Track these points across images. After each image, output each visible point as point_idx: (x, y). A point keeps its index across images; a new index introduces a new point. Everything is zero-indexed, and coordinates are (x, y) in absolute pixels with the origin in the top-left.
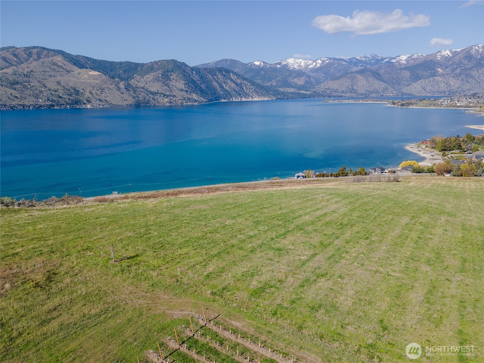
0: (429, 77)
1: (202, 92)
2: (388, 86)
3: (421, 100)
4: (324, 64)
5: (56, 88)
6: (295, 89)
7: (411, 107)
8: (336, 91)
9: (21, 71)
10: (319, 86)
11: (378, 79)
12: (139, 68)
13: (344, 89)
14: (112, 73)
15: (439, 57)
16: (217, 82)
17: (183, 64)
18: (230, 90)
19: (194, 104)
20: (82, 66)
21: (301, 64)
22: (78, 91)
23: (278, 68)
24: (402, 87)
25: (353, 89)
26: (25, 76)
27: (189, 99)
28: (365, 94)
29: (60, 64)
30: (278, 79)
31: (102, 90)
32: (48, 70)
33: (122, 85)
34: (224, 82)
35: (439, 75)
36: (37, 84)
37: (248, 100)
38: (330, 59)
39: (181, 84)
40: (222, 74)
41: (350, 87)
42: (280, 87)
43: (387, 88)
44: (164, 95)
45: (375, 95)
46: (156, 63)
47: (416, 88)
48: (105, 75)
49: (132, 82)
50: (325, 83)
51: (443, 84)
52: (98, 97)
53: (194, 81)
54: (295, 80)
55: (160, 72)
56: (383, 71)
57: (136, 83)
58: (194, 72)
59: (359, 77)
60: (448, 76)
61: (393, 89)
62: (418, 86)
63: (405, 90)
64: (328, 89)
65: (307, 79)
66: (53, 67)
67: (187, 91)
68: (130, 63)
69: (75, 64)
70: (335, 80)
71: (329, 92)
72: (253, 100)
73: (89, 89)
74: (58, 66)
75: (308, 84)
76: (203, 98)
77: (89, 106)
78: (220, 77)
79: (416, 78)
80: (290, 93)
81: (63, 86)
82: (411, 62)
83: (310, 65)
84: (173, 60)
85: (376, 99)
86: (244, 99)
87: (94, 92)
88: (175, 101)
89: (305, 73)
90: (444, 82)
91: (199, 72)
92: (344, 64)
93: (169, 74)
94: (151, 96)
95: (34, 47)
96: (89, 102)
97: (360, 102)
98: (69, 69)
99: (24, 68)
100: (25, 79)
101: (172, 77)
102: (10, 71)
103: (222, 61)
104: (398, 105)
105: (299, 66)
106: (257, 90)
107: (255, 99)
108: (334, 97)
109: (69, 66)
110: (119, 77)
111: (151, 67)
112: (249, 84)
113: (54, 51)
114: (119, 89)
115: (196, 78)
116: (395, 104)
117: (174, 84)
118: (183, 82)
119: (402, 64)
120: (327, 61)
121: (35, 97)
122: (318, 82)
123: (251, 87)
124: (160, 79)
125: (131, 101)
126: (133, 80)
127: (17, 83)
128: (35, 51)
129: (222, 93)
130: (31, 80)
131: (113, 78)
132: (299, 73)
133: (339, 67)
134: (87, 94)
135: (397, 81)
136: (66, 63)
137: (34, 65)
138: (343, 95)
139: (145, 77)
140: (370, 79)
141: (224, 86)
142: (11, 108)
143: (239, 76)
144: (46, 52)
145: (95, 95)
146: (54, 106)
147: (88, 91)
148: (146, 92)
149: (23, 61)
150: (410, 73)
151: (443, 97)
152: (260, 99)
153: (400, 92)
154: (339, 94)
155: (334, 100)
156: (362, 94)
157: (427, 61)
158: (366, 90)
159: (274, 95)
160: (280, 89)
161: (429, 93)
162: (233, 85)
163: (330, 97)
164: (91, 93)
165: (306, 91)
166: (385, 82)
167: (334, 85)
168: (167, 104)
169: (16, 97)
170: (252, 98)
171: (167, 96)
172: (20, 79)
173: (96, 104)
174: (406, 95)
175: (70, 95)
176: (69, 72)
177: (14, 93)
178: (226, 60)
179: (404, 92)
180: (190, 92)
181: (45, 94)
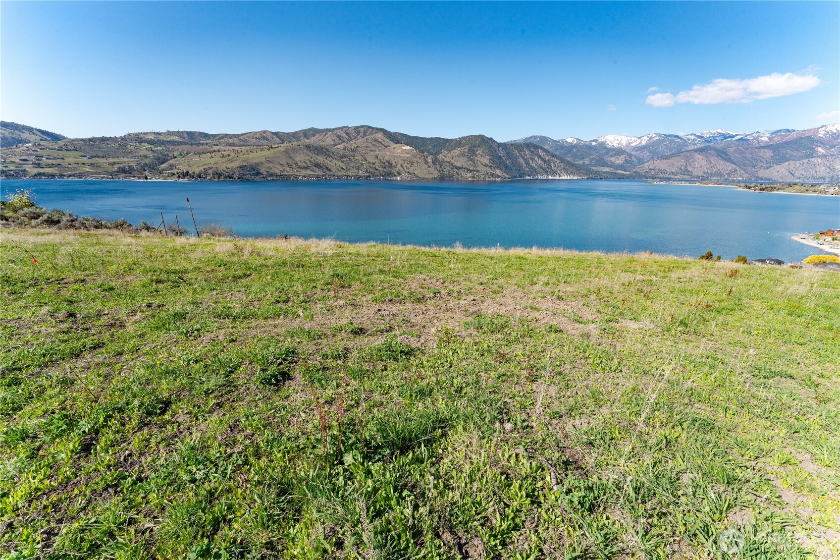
0: (802, 158)
1: (506, 168)
2: (738, 168)
3: (790, 185)
4: (652, 141)
5: (374, 161)
6: (612, 169)
7: (775, 192)
8: (662, 172)
9: (350, 147)
10: (641, 166)
11: (724, 159)
12: (448, 144)
13: (673, 170)
14: (423, 148)
15: (823, 133)
16: (523, 158)
17: (491, 139)
18: (536, 167)
19: (497, 179)
20: (397, 142)
21: (622, 142)
22: (391, 164)
23: (593, 146)
24: (758, 169)
25: (687, 170)
26: (352, 150)
27: (492, 175)
28: (703, 177)
29: (380, 140)
30: (592, 157)
31: (412, 163)
32: (370, 145)
33: (430, 160)
34: (531, 159)
35: (819, 157)
36: (360, 158)
37: (555, 178)
38: (660, 135)
39: (486, 160)
40: (530, 150)
41: (683, 168)
42: (593, 166)
43: (736, 170)
44: (468, 170)
45: (716, 178)
46: (464, 138)
47: (779, 172)
48: (416, 149)
49: (440, 157)
50: (650, 162)
51: (823, 168)
52: (407, 170)
53: (500, 157)
54: (613, 159)
55: (467, 147)
56: (732, 149)
57: (443, 157)
58: (500, 148)
59: (697, 155)
60: (834, 157)
61: (744, 172)
62: (783, 169)
63: (761, 173)
64: (654, 169)
65: (628, 158)
66: (374, 143)
67: (491, 166)
68: (440, 139)
69: (392, 140)
70: (663, 159)
71: (653, 173)
72: (561, 178)
73: (401, 162)
74: (378, 142)
75: (628, 163)
76: (507, 174)
77: (398, 178)
78: (527, 153)
79: (779, 158)
80: (604, 173)
81: (380, 160)
82: (776, 139)
83: (633, 143)
84: (481, 136)
85: (720, 182)
86: (550, 177)
87: (404, 166)
88: (478, 176)
89: (625, 151)
90: (825, 165)
91: (506, 148)
92: (679, 141)
93: (475, 149)
94: (456, 170)
95: (362, 126)
96: (399, 174)
97: (697, 184)
98: (386, 145)
99: (352, 144)
100: (352, 153)
101: (477, 153)
102: (341, 147)
103: (531, 137)
104: (755, 190)
105: (619, 144)
106: (567, 167)
107: (563, 178)
108: (660, 178)
109: (387, 142)
110: (428, 151)
111: (459, 143)
112: (558, 161)
113: (377, 129)
114: (427, 163)
115: (501, 153)
116: (749, 188)
117: (479, 159)
118: (489, 158)
119: (762, 142)
120: (656, 138)
121: (357, 169)
122: (641, 161)
123: (560, 164)
124: (466, 154)
125: (436, 174)
126: (440, 155)
127: (345, 157)
128: (362, 129)
129: (528, 169)
130: (356, 154)
131: (423, 152)
132: (618, 152)
133: (671, 145)
134: (399, 167)
135: (752, 163)
136: (385, 139)
137: (360, 141)
138: (673, 177)
139: (452, 152)
140: (712, 159)
141: (531, 162)
142: (338, 177)
143: (549, 152)
144: (370, 130)
145: (405, 168)
146: (370, 177)
147: (399, 165)
148: (451, 167)
149: (353, 138)
150: (773, 152)
151: (823, 184)
152: (569, 178)
153: (754, 176)
154: (667, 176)
155: (660, 182)
156: (698, 177)
157: (801, 139)
158: (704, 173)
159: (586, 174)
160: (593, 168)
161: (799, 178)
162: (540, 162)
163: (654, 178)
164: (402, 166)
165: (625, 171)
166: (734, 163)
167: (661, 165)
168: (470, 179)
169: (343, 169)
170: (560, 176)
171: (471, 171)
172: (348, 154)
173: (405, 176)
174: (762, 179)
175: (385, 168)
176: (386, 147)
177: (341, 164)
178: (536, 137)
179: (760, 176)
180: (494, 168)
181: (365, 166)
